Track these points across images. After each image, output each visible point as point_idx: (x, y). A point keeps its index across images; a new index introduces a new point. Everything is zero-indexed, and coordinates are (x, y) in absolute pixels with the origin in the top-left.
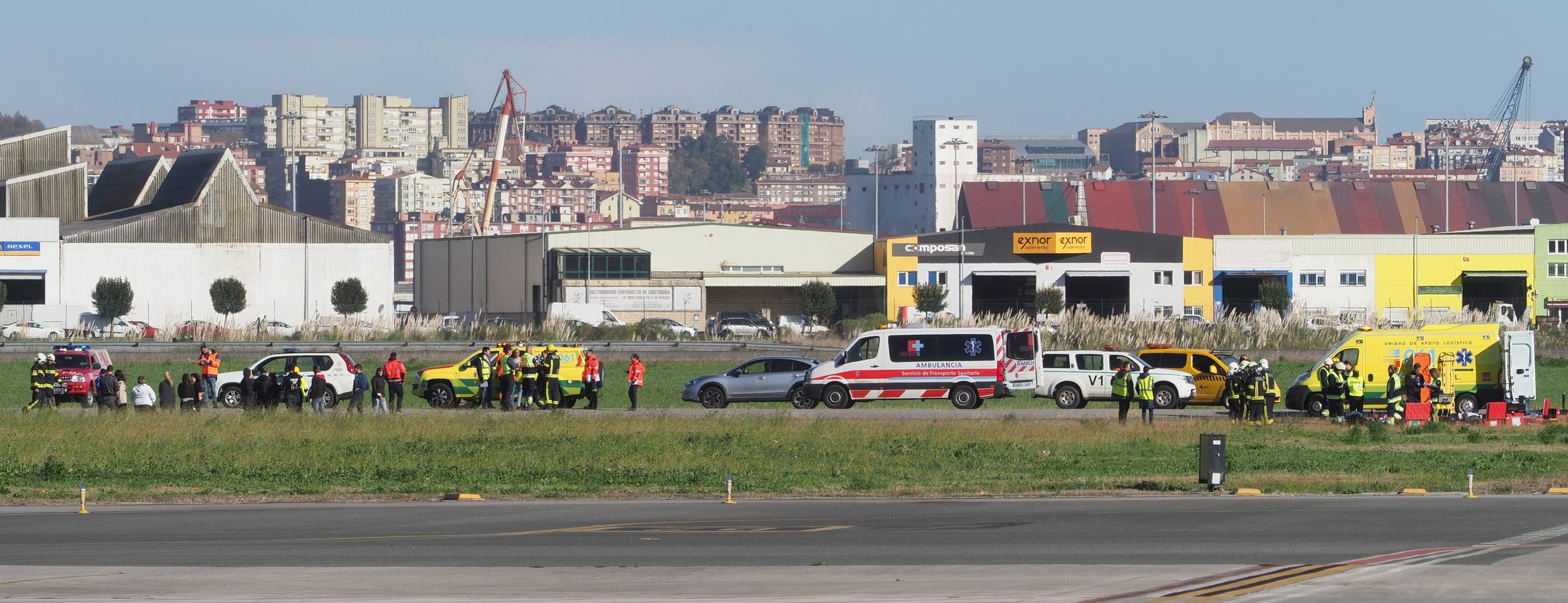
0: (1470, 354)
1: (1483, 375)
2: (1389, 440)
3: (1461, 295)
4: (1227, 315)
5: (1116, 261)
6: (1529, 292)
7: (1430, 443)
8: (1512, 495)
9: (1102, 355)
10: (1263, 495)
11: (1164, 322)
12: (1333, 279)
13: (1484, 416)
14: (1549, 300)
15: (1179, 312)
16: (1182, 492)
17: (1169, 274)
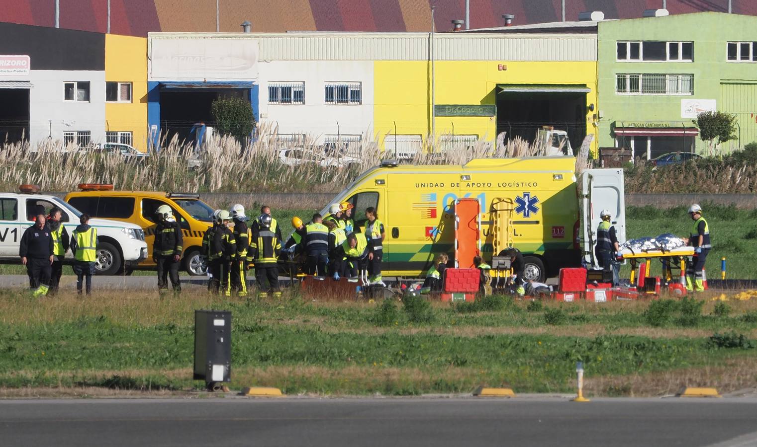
0: (535, 200)
1: (553, 229)
2: (434, 320)
3: (494, 118)
4: (166, 144)
5: (10, 67)
6: (590, 115)
7: (492, 325)
8: (632, 398)
9: (16, 200)
10: (285, 396)
11: (78, 153)
12: (315, 94)
13: (555, 287)
14: (618, 125)
15: (99, 139)
16: (171, 393)
17: (85, 86)
